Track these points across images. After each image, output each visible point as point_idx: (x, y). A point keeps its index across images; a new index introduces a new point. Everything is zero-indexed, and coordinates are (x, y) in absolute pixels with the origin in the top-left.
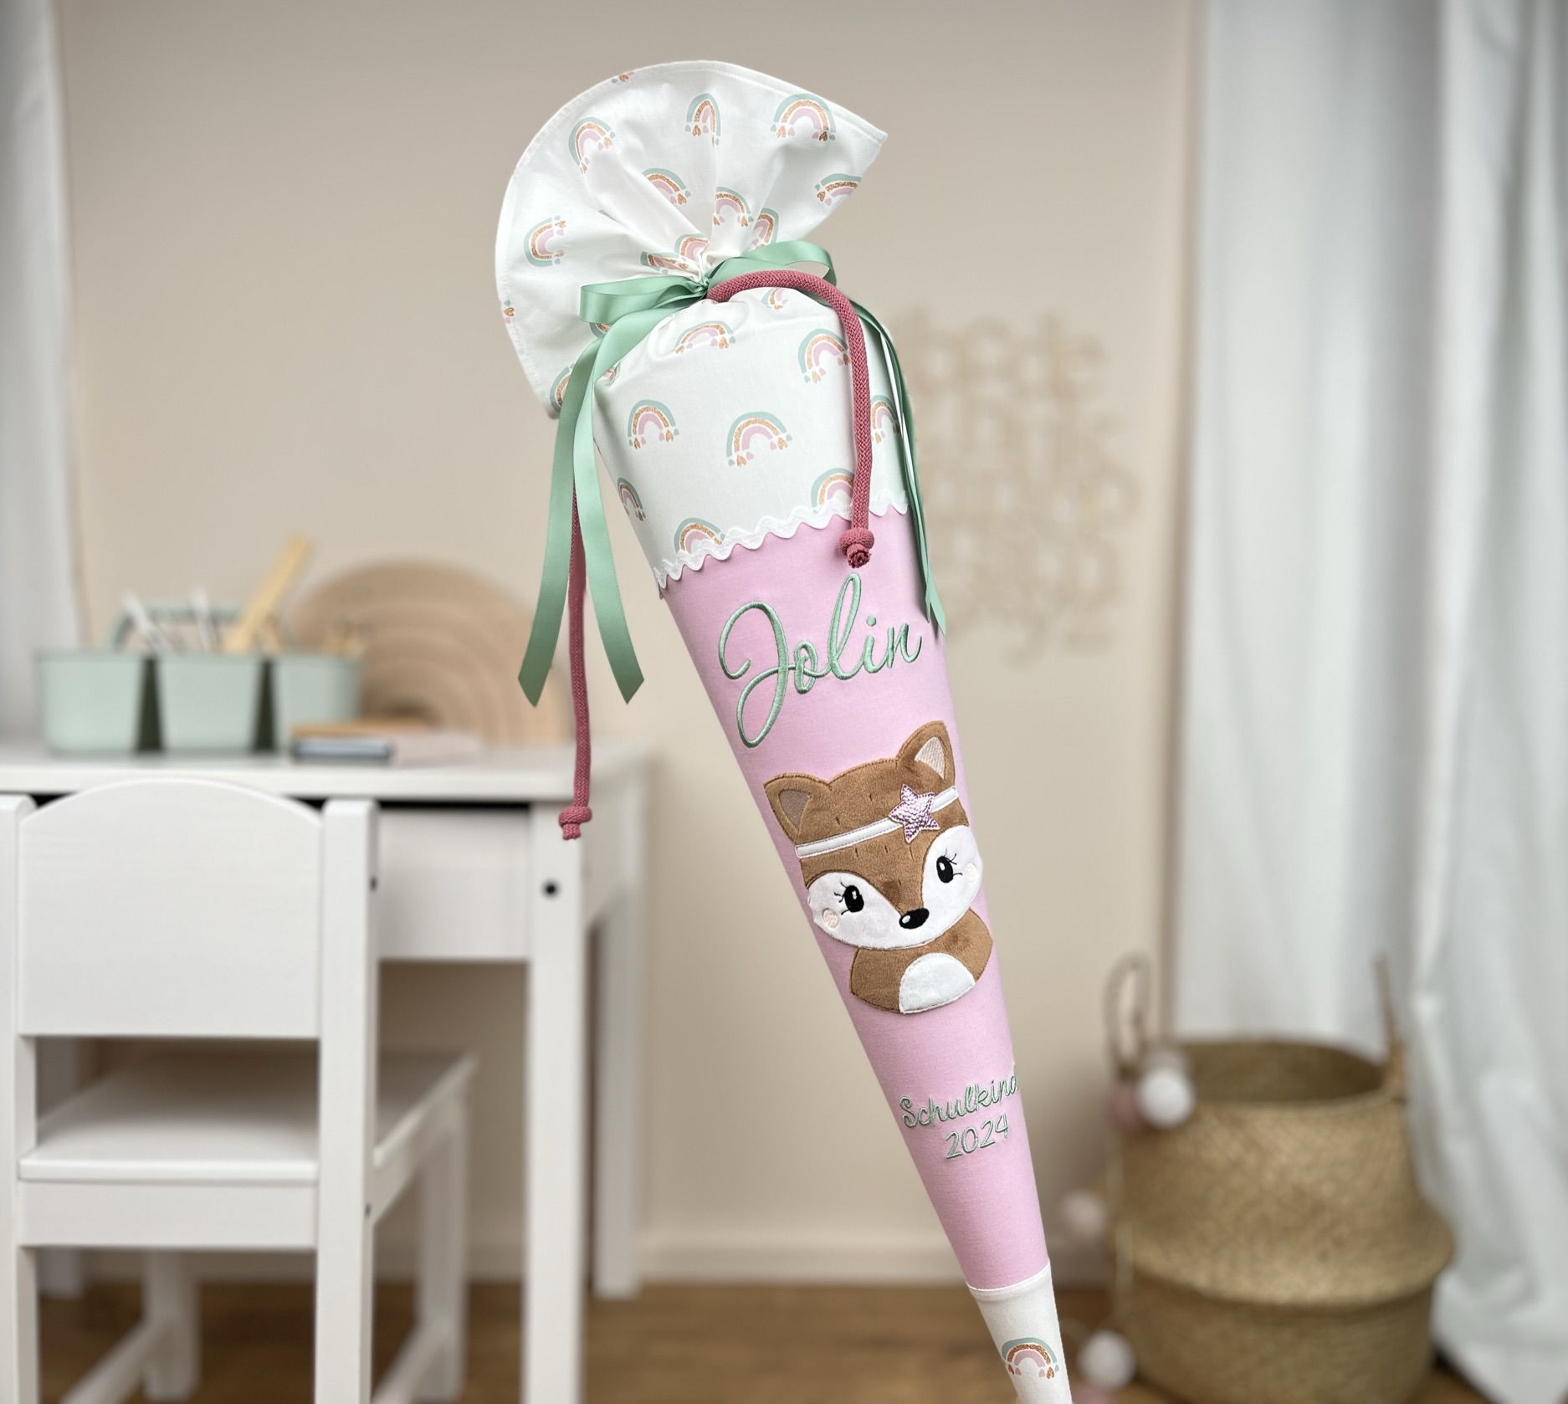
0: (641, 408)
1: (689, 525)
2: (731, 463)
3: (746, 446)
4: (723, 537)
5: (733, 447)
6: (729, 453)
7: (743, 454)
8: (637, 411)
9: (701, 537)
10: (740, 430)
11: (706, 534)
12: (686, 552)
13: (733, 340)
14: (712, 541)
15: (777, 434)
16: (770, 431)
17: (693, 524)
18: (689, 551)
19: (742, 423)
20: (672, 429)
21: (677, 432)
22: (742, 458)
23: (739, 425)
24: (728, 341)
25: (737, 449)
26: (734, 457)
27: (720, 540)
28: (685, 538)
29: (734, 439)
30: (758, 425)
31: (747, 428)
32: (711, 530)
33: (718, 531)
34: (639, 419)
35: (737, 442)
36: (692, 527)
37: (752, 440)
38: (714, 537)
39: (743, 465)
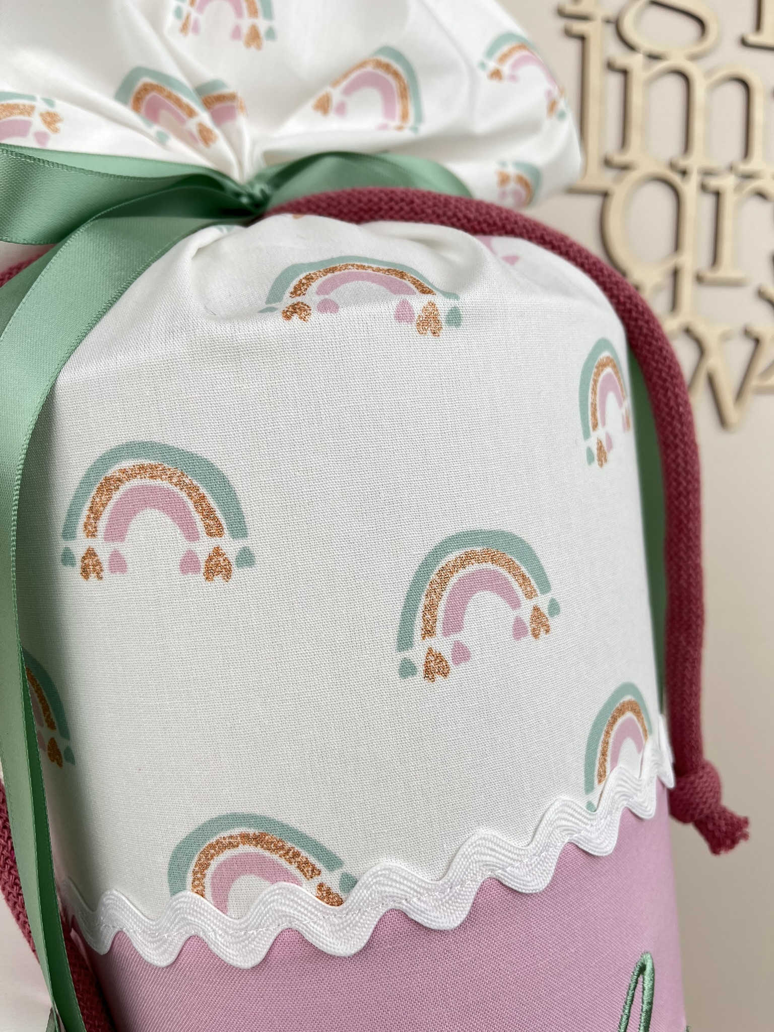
0: (127, 464)
1: (236, 831)
2: (407, 669)
3: (454, 624)
4: (350, 883)
5: (419, 623)
6: (404, 641)
7: (442, 644)
8: (113, 471)
9: (273, 874)
10: (445, 575)
11: (293, 869)
12: (207, 904)
13: (455, 318)
14: (307, 890)
15: (530, 595)
16: (515, 585)
17: (251, 831)
18: (221, 903)
19: (451, 557)
20: (230, 546)
21: (246, 558)
22: (439, 658)
23: (443, 563)
24: (442, 318)
25: (428, 632)
26: (418, 654)
27: (336, 889)
28: (214, 864)
29: (423, 601)
30: (490, 566)
31: (462, 572)
32: (312, 860)
33: (333, 862)
34: (116, 496)
35: (431, 608)
36: (246, 838)
37: (471, 607)
38: (317, 880)
39: (439, 678)
